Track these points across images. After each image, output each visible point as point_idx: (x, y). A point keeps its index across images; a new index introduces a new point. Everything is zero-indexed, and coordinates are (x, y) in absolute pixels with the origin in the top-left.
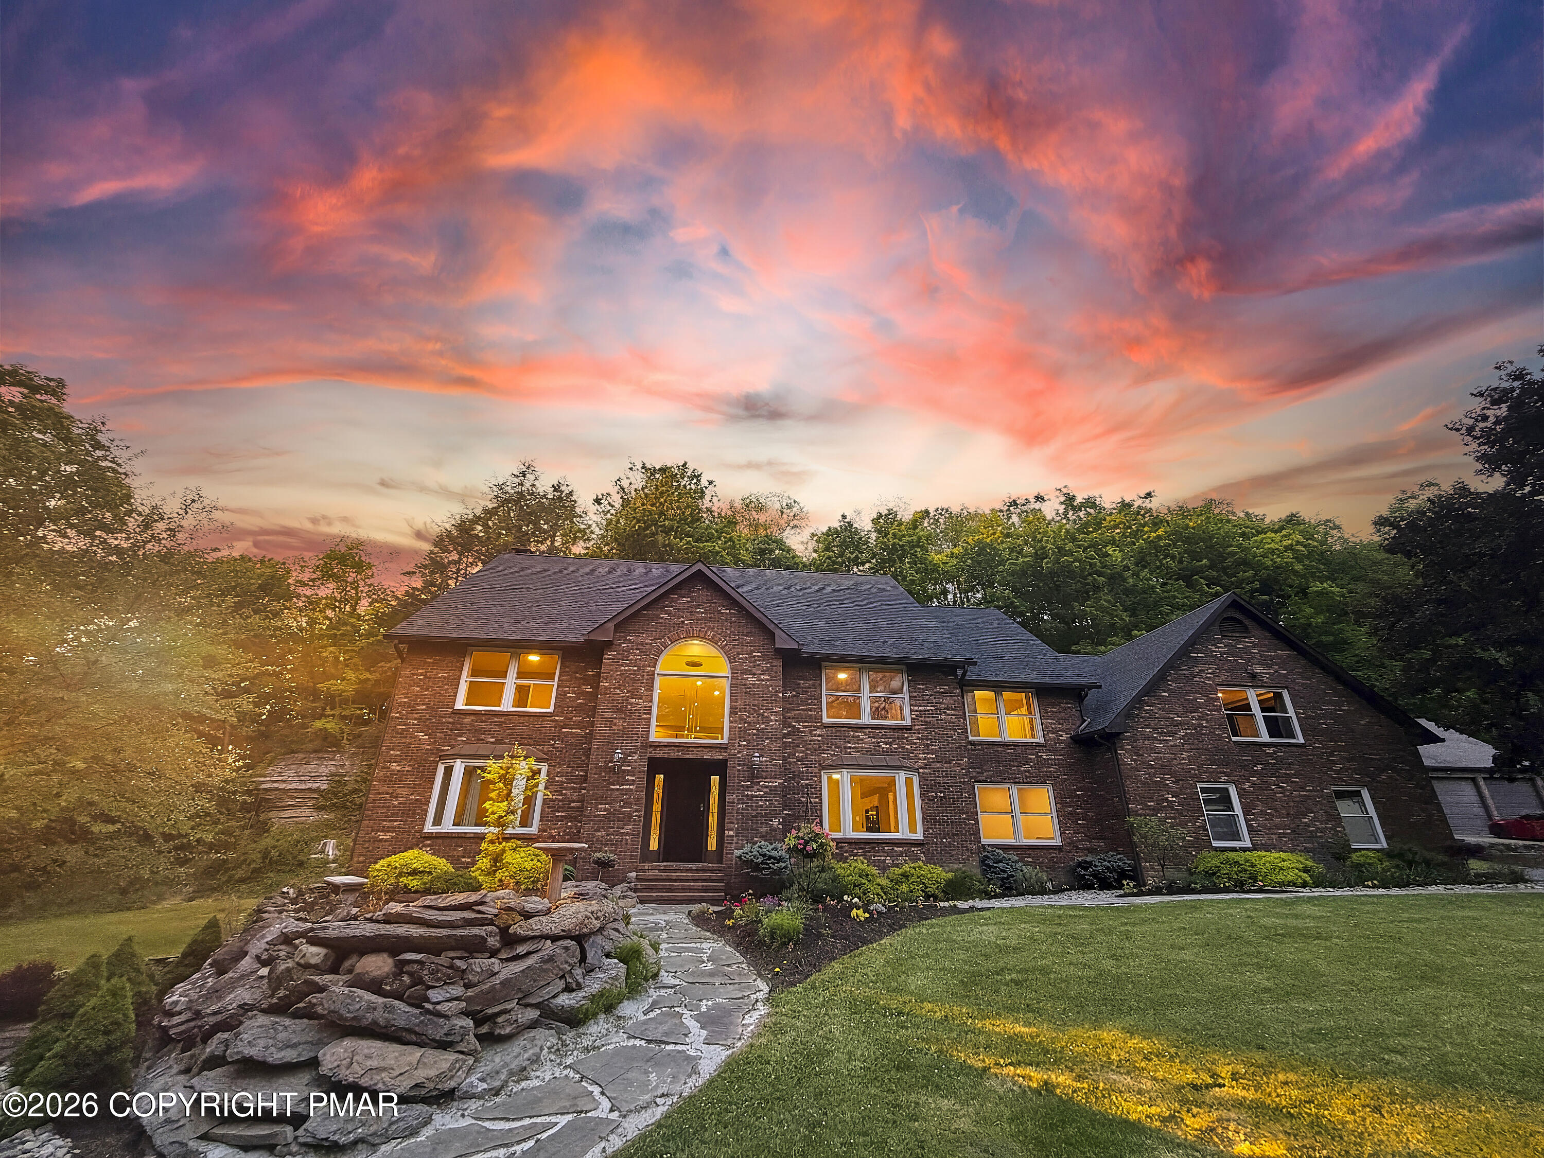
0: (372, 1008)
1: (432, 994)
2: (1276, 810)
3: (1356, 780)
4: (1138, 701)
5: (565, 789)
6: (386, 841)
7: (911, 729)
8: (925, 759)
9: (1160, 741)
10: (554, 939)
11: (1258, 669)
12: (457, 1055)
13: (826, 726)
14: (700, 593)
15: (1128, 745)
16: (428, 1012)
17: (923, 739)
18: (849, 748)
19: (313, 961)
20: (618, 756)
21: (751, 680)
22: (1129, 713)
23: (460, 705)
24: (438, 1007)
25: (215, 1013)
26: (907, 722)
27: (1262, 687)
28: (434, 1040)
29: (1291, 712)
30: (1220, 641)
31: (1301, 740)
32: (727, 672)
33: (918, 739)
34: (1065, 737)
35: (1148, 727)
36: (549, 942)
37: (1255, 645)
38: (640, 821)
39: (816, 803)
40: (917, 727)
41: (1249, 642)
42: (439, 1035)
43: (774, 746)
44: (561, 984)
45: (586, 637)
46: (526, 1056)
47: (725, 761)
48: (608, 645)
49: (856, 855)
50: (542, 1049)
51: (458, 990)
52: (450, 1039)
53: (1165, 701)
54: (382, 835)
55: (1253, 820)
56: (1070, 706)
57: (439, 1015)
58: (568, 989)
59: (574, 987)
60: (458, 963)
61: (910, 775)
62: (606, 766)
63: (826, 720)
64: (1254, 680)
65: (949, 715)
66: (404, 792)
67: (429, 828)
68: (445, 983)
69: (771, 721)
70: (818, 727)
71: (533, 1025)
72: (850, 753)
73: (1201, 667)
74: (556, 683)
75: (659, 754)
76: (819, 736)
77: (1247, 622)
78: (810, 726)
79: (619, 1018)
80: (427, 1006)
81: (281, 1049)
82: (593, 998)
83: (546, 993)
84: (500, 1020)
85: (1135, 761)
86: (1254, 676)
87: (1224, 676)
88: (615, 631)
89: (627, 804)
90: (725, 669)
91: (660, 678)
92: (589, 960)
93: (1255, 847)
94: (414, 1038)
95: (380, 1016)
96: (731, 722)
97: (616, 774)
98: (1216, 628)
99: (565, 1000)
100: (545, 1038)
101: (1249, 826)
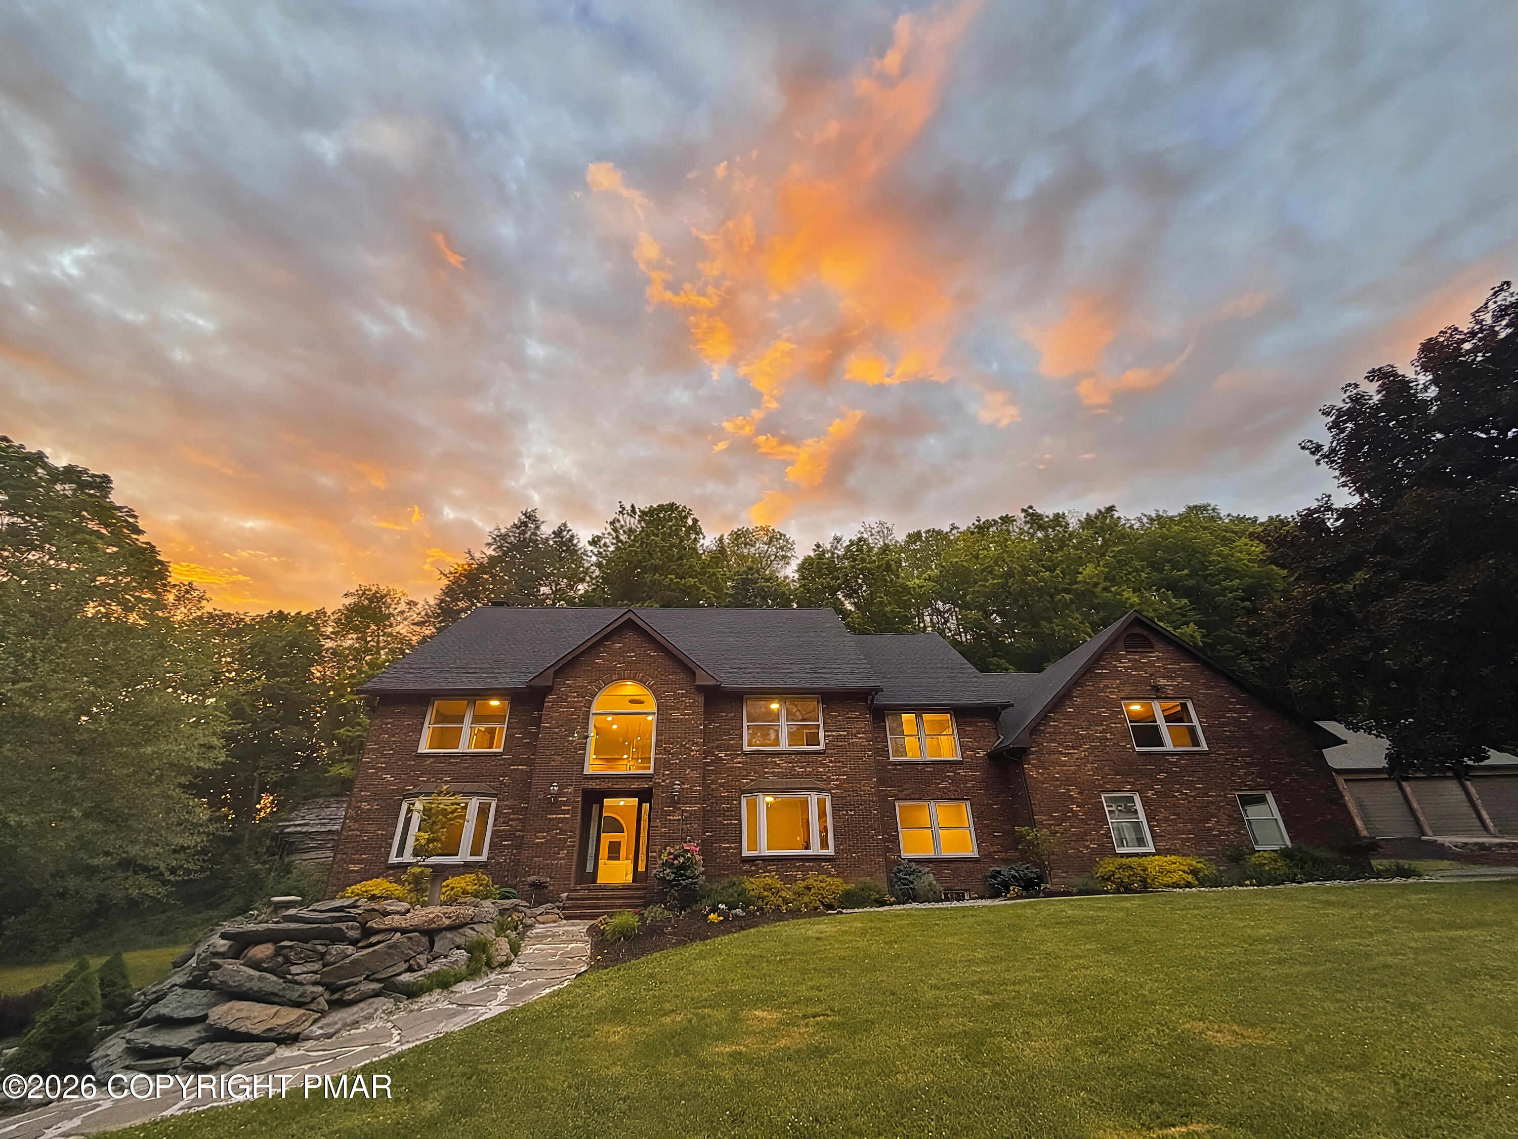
0: (250, 978)
1: (294, 969)
2: (1178, 815)
3: (1259, 785)
4: (1044, 717)
5: (512, 820)
6: (356, 872)
7: (824, 753)
8: (837, 780)
9: (1066, 755)
10: (403, 931)
11: (1162, 682)
12: (304, 1011)
13: (746, 754)
14: (631, 638)
15: (1034, 759)
16: (290, 981)
17: (835, 762)
18: (767, 773)
19: (222, 950)
20: (555, 788)
21: (675, 714)
22: (1035, 729)
23: (423, 748)
24: (296, 978)
25: (154, 993)
26: (822, 747)
27: (1166, 698)
28: (290, 1000)
29: (1196, 722)
30: (1124, 657)
31: (1205, 747)
32: (655, 710)
33: (831, 762)
34: (982, 754)
35: (1054, 741)
36: (398, 934)
37: (1159, 659)
38: (573, 846)
39: (735, 824)
40: (829, 751)
41: (1154, 656)
42: (295, 995)
43: (695, 774)
44: (405, 966)
45: (529, 684)
46: (362, 1014)
47: (650, 790)
48: (549, 690)
49: (770, 871)
50: (376, 1010)
51: (317, 966)
52: (302, 1000)
53: (1068, 716)
54: (352, 867)
55: (1156, 826)
56: (986, 725)
57: (296, 983)
58: (410, 970)
59: (416, 967)
60: (319, 947)
61: (822, 795)
62: (545, 798)
63: (746, 748)
64: (1158, 693)
65: (860, 738)
66: (372, 828)
67: (393, 859)
68: (306, 962)
69: (693, 751)
70: (739, 755)
71: (376, 994)
72: (767, 778)
73: (1105, 682)
74: (506, 726)
75: (593, 785)
76: (739, 763)
77: (1151, 637)
78: (731, 754)
79: (452, 992)
80: (289, 977)
81: (185, 1009)
82: (429, 976)
83: (390, 972)
84: (348, 989)
85: (1041, 774)
86: (1157, 689)
87: (1127, 690)
88: (554, 678)
89: (563, 832)
90: (651, 705)
91: (595, 717)
92: (436, 949)
93: (1158, 852)
94: (277, 1000)
95: (255, 985)
96: (656, 754)
97: (553, 805)
98: (1121, 644)
99: (406, 977)
100: (385, 1003)
101: (1153, 833)
